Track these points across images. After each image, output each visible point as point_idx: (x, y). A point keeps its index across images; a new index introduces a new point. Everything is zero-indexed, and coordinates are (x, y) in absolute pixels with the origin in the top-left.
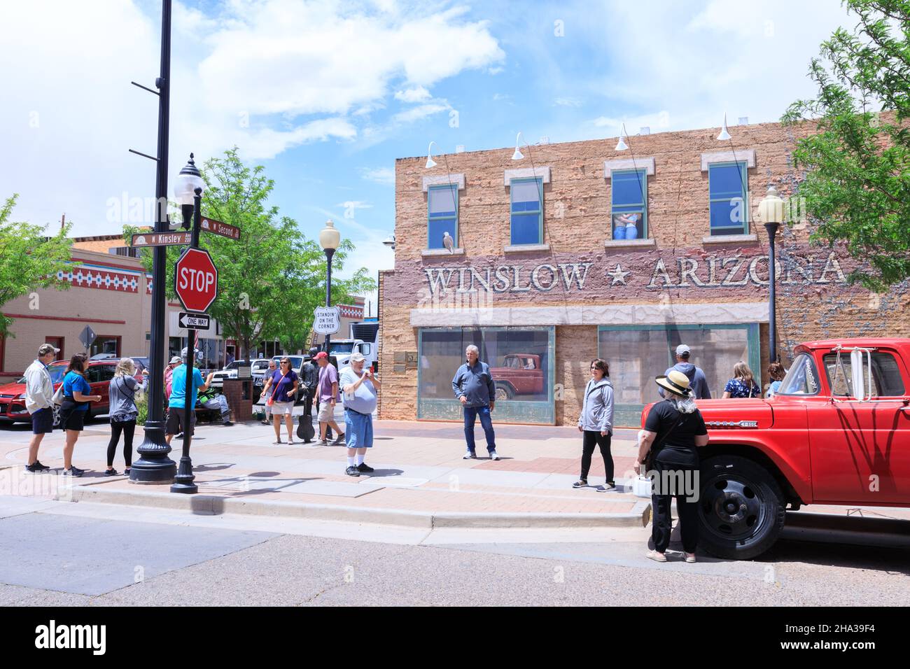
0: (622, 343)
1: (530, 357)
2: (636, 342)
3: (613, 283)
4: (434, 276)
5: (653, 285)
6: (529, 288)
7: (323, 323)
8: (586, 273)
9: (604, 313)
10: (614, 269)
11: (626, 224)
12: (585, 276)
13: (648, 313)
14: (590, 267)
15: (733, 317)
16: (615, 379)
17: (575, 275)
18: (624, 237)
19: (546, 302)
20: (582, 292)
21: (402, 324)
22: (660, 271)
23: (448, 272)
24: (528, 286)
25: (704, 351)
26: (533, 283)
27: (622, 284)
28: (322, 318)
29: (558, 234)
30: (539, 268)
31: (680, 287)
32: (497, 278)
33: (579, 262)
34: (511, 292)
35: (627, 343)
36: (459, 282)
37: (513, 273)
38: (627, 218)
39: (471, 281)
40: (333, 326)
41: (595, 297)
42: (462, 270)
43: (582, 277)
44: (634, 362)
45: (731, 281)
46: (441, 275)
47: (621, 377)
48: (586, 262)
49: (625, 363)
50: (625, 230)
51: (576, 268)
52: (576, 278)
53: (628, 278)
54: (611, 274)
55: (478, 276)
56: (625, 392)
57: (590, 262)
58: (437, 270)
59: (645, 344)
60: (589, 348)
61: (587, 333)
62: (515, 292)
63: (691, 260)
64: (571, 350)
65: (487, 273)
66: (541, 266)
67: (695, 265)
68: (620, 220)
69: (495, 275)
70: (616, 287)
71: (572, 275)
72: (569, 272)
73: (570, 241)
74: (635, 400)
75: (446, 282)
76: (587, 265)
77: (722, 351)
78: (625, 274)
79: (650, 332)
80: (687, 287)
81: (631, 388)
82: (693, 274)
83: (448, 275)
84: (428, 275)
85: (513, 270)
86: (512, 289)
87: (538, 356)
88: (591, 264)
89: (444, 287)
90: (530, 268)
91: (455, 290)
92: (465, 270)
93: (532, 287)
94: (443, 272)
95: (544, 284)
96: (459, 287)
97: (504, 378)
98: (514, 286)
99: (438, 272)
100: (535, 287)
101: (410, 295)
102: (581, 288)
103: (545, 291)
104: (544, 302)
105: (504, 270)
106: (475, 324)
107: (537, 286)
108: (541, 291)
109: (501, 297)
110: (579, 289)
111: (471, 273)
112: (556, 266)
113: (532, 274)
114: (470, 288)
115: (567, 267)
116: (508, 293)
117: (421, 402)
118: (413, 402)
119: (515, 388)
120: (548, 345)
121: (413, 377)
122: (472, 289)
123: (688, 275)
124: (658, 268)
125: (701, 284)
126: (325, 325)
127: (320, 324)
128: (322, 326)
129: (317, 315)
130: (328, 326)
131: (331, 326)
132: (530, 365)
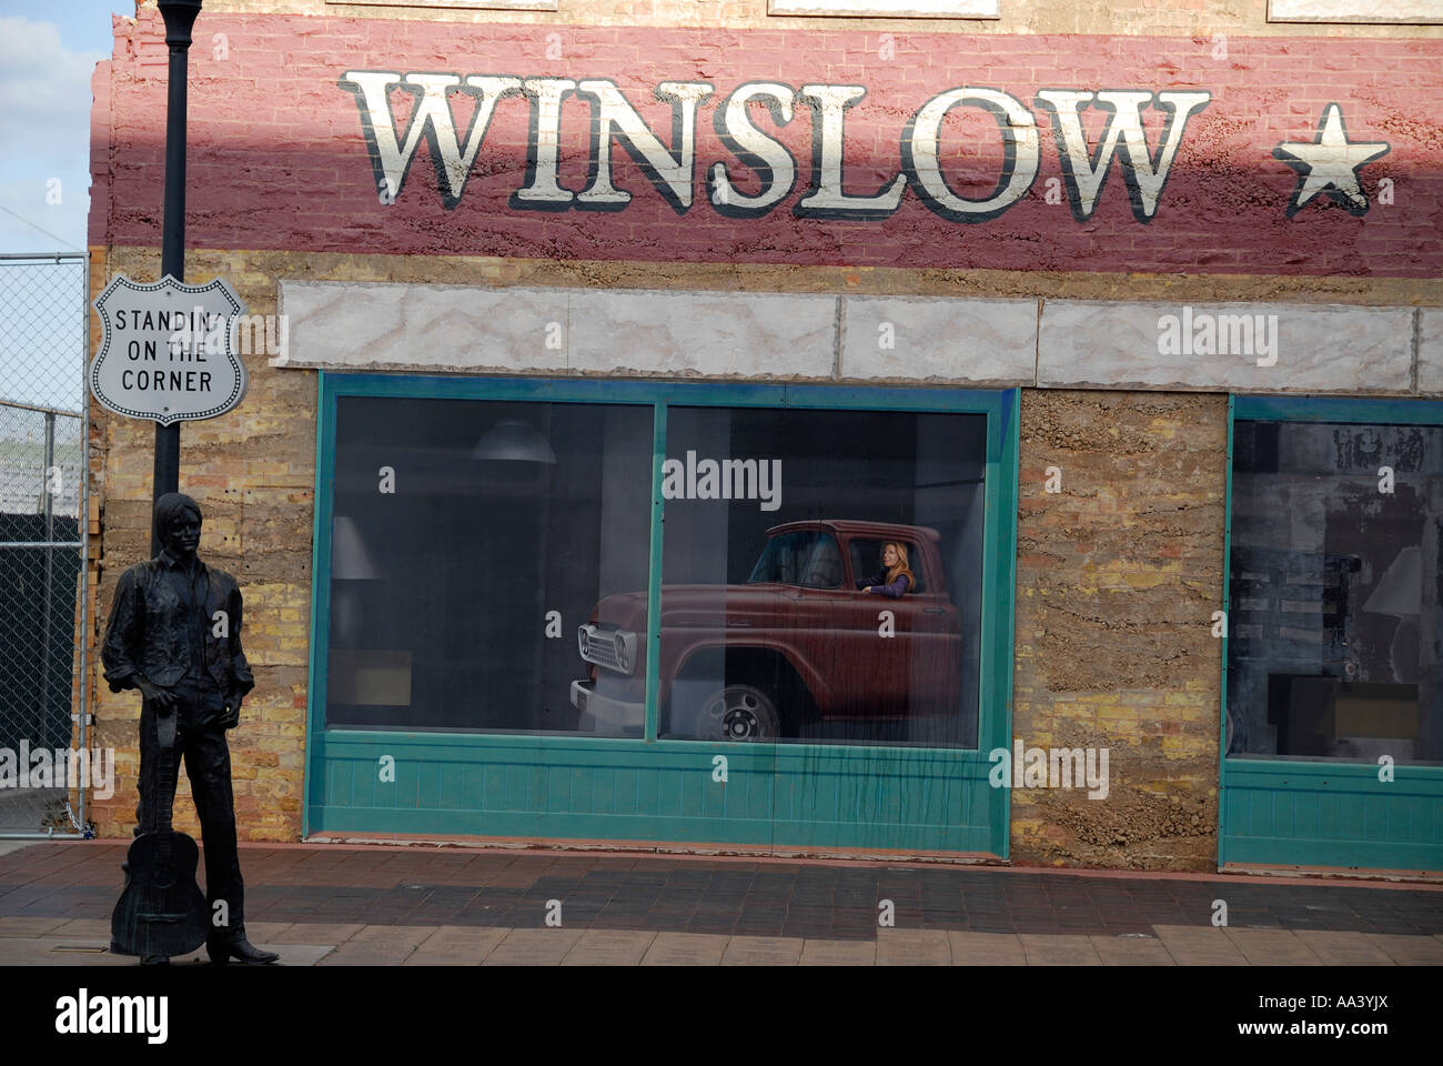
1: (896, 539)
3: (1304, 197)
4: (401, 112)
6: (889, 201)
7: (151, 366)
12: (1167, 155)
14: (1195, 111)
17: (1122, 145)
19: (974, 274)
20: (1153, 232)
23: (477, 94)
24: (882, 191)
26: (913, 176)
27: (1347, 203)
28: (144, 336)
30: (943, 103)
32: (731, 145)
33: (1140, 88)
34: (800, 213)
37: (816, 123)
39: (594, 154)
40: (205, 380)
41: (1214, 258)
42: (551, 93)
43: (1155, 161)
46: (434, 107)
48: (1174, 88)
51: (1127, 113)
52: (1127, 161)
53: (1375, 173)
54: (1294, 150)
55: (632, 126)
58: (412, 79)
60: (1180, 500)
61: (1169, 430)
62: (817, 213)
64: (1092, 506)
65: (678, 117)
66: (956, 96)
69: (720, 126)
70: (1316, 216)
75: (463, 148)
76: (1184, 103)
78: (1361, 153)
83: (476, 114)
84: (362, 104)
85: (815, 104)
86: (805, 203)
87: (933, 533)
88: (1204, 98)
89: (450, 172)
90: (899, 100)
91: (509, 191)
92: (566, 94)
93: (904, 196)
94: (448, 96)
95: (963, 188)
96: (534, 177)
97: (764, 636)
98: (814, 186)
99: (418, 92)
100: (924, 196)
101: (267, 202)
102: (1149, 211)
103: (972, 218)
104: (963, 272)
105: (772, 103)
106: (619, 369)
107: (932, 191)
108: (954, 216)
109: (751, 236)
110: (1139, 214)
111: (596, 111)
112: (1029, 98)
113: (909, 133)
114: (591, 184)
115: (1082, 107)
116: (785, 222)
117: (331, 751)
118: (277, 747)
119: (819, 681)
120: (983, 480)
121: (277, 619)
122: (602, 191)
126: (156, 373)
127: (131, 365)
128: (143, 376)
129: (114, 321)
130: (176, 380)
131: (196, 379)
132: (894, 573)
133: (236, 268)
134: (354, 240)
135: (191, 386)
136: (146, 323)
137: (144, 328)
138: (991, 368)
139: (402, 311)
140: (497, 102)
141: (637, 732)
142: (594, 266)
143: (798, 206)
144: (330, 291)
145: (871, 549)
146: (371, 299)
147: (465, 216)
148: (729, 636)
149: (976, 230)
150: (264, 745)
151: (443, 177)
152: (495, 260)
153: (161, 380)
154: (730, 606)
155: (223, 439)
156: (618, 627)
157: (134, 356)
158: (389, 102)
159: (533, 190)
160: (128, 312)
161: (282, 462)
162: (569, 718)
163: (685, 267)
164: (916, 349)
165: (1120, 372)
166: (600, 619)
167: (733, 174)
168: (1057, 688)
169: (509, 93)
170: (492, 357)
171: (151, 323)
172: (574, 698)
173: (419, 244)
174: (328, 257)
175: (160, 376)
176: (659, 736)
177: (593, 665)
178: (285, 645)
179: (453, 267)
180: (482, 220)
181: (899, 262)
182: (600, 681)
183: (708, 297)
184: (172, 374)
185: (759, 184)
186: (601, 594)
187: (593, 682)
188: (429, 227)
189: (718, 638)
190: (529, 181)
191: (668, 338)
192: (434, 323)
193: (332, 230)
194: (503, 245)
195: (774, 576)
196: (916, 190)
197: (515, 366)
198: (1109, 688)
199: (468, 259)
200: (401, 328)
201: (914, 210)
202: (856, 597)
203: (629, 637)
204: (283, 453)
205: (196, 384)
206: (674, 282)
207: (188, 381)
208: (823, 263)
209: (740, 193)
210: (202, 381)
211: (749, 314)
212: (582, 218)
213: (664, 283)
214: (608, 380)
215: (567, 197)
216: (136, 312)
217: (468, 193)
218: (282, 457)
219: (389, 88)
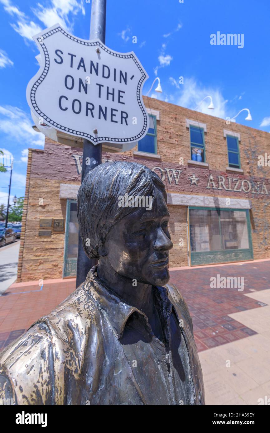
0: (200, 217)
2: (206, 216)
3: (192, 183)
5: (208, 187)
7: (84, 98)
8: (179, 175)
9: (191, 199)
10: (192, 176)
11: (197, 153)
12: (178, 177)
13: (210, 201)
14: (181, 173)
15: (241, 206)
16: (197, 237)
17: (174, 176)
18: (196, 160)
20: (178, 186)
22: (211, 180)
25: (232, 222)
27: (196, 185)
28: (78, 74)
29: (164, 151)
31: (219, 189)
33: (175, 169)
35: (202, 217)
38: (197, 150)
40: (124, 117)
41: (184, 190)
43: (177, 178)
44: (205, 227)
45: (236, 189)
47: (200, 236)
48: (179, 170)
49: (202, 228)
50: (197, 156)
51: (174, 172)
52: (174, 177)
53: (198, 181)
54: (191, 178)
56: (202, 244)
57: (181, 170)
59: (209, 217)
60: (182, 219)
61: (180, 210)
63: (222, 177)
64: (173, 220)
66: (155, 168)
67: (224, 179)
68: (194, 150)
70: (193, 186)
71: (172, 176)
72: (171, 174)
73: (171, 156)
74: (207, 249)
76: (180, 171)
77: (238, 222)
78: (197, 179)
79: (212, 211)
80: (221, 190)
81: (205, 242)
82: (223, 184)
84: (75, 160)
88: (181, 171)
102: (177, 184)
110: (176, 184)
112: (164, 169)
115: (169, 171)
118: (58, 262)
121: (59, 240)
123: (222, 184)
124: (210, 178)
125: (226, 189)
126: (88, 103)
127: (66, 93)
128: (77, 103)
129: (53, 56)
130: (103, 112)
131: (117, 113)
133: (52, 183)
134: (74, 180)
135: (114, 118)
136: (80, 66)
137: (78, 68)
153: (91, 110)
155: (50, 210)
157: (69, 87)
158: (79, 160)
160: (66, 53)
161: (60, 214)
171: (84, 66)
174: (69, 182)
175: (90, 107)
178: (60, 244)
184: (100, 107)
193: (70, 178)
207: (112, 115)
210: (122, 117)
216: (72, 56)
219: (80, 158)
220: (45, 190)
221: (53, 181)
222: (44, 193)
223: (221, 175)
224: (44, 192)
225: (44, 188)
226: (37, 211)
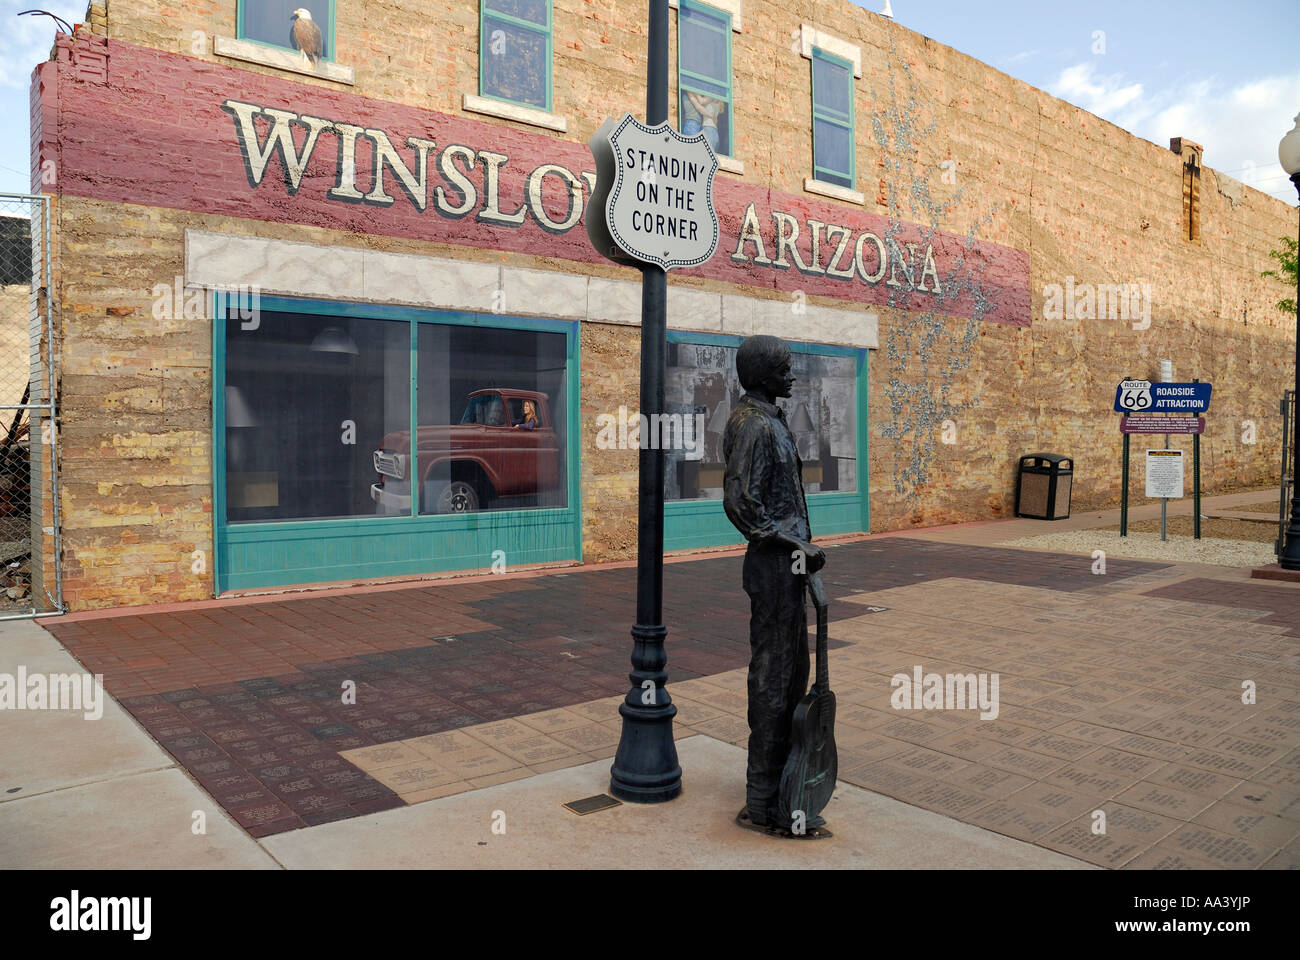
1: (529, 399)
4: (261, 131)
5: (739, 255)
6: (519, 219)
7: (654, 209)
11: (702, 116)
19: (557, 260)
21: (145, 272)
22: (751, 229)
23: (308, 127)
24: (517, 212)
26: (530, 206)
28: (650, 177)
29: (583, 100)
30: (543, 171)
31: (777, 266)
32: (445, 177)
34: (479, 220)
36: (339, 164)
37: (485, 172)
38: (704, 105)
39: (374, 172)
42: (350, 133)
45: (837, 269)
46: (282, 131)
55: (394, 159)
58: (268, 112)
61: (636, 345)
62: (487, 221)
63: (790, 218)
64: (608, 382)
65: (418, 158)
67: (796, 229)
68: (691, 104)
69: (439, 166)
75: (299, 158)
80: (786, 268)
82: (793, 246)
83: (307, 139)
84: (238, 122)
85: (484, 162)
86: (481, 214)
87: (545, 395)
89: (291, 172)
90: (523, 166)
91: (327, 189)
92: (358, 135)
93: (526, 217)
94: (290, 126)
95: (553, 215)
96: (340, 182)
97: (469, 453)
98: (485, 205)
99: (272, 120)
100: (535, 218)
101: (175, 177)
103: (556, 232)
104: (553, 259)
105: (463, 157)
106: (392, 299)
107: (539, 216)
108: (548, 230)
109: (455, 229)
111: (375, 148)
112: (578, 175)
113: (528, 184)
114: (372, 190)
116: (472, 223)
117: (230, 538)
118: (193, 538)
119: (496, 477)
120: (565, 368)
121: (189, 454)
122: (378, 195)
123: (787, 246)
124: (747, 222)
125: (803, 267)
126: (658, 216)
127: (639, 206)
128: (648, 219)
129: (626, 159)
130: (672, 226)
131: (686, 225)
132: (528, 417)
133: (154, 219)
134: (233, 208)
135: (684, 233)
138: (567, 311)
139: (265, 256)
140: (319, 134)
141: (407, 512)
142: (375, 238)
143: (478, 216)
144: (219, 239)
145: (518, 403)
146: (246, 246)
147: (301, 201)
148: (452, 454)
149: (557, 238)
150: (185, 538)
151: (288, 175)
152: (319, 229)
153: (661, 225)
154: (453, 437)
155: (148, 333)
156: (395, 452)
157: (641, 197)
158: (254, 124)
159: (340, 189)
160: (637, 152)
161: (189, 350)
162: (370, 507)
163: (423, 243)
164: (535, 297)
165: (619, 316)
166: (385, 447)
167: (447, 193)
168: (596, 474)
169: (325, 129)
170: (320, 288)
171: (654, 165)
172: (373, 495)
173: (273, 215)
174: (216, 218)
175: (660, 221)
176: (419, 514)
177: (382, 475)
178: (195, 471)
179: (294, 231)
180: (311, 204)
181: (525, 251)
182: (387, 484)
183: (437, 261)
184: (670, 219)
185: (459, 201)
186: (386, 432)
187: (383, 484)
188: (279, 205)
189: (447, 456)
190: (338, 184)
191: (417, 283)
192: (285, 265)
193: (219, 200)
194: (325, 220)
195: (473, 420)
196: (531, 215)
197: (333, 295)
198: (617, 472)
199: (303, 227)
200: (265, 266)
201: (530, 225)
202: (512, 431)
203: (401, 457)
204: (189, 344)
205: (686, 232)
206: (417, 251)
207: (681, 228)
208: (490, 248)
209: (450, 205)
210: (691, 230)
211: (457, 273)
212: (368, 209)
213: (413, 250)
214: (386, 306)
215: (359, 195)
216: (643, 153)
217: (303, 186)
218: (189, 346)
219: (254, 115)
220: (124, 248)
221: (154, 213)
222: (124, 264)
223: (786, 211)
224: (119, 259)
225: (118, 242)
226: (100, 338)
